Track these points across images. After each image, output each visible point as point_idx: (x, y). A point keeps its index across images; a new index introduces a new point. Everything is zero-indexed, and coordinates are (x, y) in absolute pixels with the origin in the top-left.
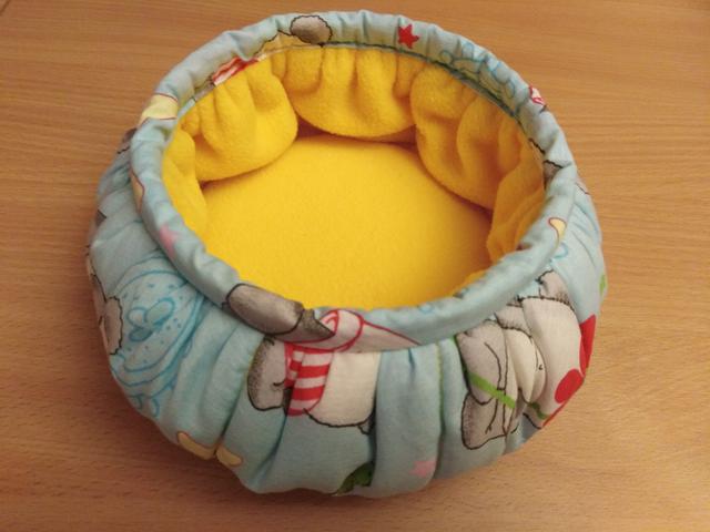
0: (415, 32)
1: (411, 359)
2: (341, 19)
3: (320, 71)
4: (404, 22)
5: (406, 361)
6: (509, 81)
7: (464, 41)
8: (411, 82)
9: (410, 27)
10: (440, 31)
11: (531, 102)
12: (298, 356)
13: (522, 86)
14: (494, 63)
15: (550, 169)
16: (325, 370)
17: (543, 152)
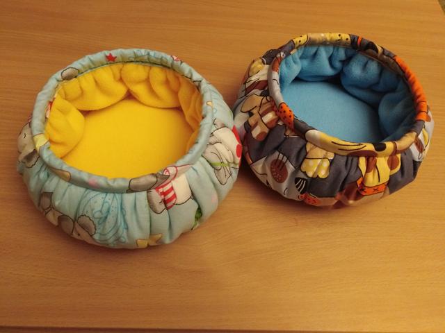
0: (114, 55)
1: (194, 169)
2: (81, 64)
3: (81, 88)
4: (107, 53)
5: (193, 171)
6: (162, 57)
7: (135, 50)
8: (120, 73)
9: (110, 54)
10: (123, 50)
11: (175, 62)
12: (161, 190)
13: (168, 57)
14: (152, 53)
15: (197, 84)
16: (172, 189)
17: (190, 78)
